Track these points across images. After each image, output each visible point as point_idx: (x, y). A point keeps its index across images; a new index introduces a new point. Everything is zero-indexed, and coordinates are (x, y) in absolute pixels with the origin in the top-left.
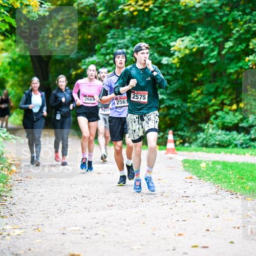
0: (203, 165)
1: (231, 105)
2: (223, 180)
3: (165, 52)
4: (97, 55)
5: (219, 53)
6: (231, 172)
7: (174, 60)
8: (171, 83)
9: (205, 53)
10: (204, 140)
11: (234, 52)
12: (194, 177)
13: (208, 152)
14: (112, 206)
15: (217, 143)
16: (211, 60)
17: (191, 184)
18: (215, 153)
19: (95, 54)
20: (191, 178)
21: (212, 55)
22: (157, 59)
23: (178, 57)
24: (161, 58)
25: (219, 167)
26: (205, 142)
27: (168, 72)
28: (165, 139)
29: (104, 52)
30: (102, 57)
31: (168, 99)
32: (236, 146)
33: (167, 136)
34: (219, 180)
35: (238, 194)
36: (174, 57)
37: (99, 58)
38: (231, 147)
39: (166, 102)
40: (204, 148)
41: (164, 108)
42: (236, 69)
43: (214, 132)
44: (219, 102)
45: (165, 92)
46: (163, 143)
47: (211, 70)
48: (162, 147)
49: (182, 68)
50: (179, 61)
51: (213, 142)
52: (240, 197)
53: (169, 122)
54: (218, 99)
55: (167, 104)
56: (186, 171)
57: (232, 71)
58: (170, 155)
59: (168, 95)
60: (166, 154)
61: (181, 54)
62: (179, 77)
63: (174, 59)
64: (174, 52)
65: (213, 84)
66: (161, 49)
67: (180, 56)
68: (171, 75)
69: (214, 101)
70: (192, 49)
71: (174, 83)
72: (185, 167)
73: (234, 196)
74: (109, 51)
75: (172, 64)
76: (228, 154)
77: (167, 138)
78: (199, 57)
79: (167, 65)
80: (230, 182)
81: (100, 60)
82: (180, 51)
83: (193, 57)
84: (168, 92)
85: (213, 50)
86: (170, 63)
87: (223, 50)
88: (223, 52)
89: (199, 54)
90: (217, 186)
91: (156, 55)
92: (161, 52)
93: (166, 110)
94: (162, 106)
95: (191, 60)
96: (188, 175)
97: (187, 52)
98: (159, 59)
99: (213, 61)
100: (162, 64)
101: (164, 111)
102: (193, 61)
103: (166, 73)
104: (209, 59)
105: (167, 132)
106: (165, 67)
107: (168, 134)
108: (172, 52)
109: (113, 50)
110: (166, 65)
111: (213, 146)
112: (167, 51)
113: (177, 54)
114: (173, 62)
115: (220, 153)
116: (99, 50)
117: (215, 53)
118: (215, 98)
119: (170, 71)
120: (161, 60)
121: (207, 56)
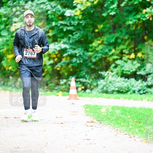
0: (103, 110)
1: (129, 54)
2: (122, 124)
3: (68, 4)
4: (5, 7)
5: (119, 6)
6: (129, 117)
7: (77, 13)
8: (74, 33)
9: (105, 5)
10: (104, 86)
11: (132, 5)
12: (95, 121)
13: (108, 98)
14: (18, 148)
15: (117, 89)
16: (111, 12)
17: (92, 128)
18: (114, 98)
19: (2, 6)
20: (92, 122)
21: (112, 7)
22: (60, 11)
23: (80, 9)
24: (64, 10)
25: (118, 112)
26: (105, 88)
27: (70, 23)
28: (67, 86)
29: (11, 4)
30: (9, 9)
31: (71, 48)
32: (134, 92)
33: (69, 82)
34: (118, 123)
35: (136, 136)
36: (77, 9)
37: (6, 11)
38: (129, 93)
39: (69, 51)
40: (104, 94)
41: (67, 56)
42: (134, 21)
43: (114, 79)
44: (118, 52)
45: (68, 42)
46: (66, 90)
47: (111, 21)
48: (65, 93)
49: (84, 20)
50: (81, 13)
51: (113, 89)
52: (138, 140)
53: (71, 70)
54: (117, 48)
55: (70, 53)
56: (87, 115)
57: (131, 23)
58: (72, 101)
59: (71, 44)
60: (68, 99)
61: (83, 7)
62: (80, 28)
63: (76, 11)
64: (77, 5)
65: (113, 35)
66: (64, 1)
67: (82, 9)
68: (73, 26)
69: (113, 51)
70: (93, 2)
71: (76, 34)
72: (86, 112)
73: (132, 139)
74: (15, 3)
75: (75, 16)
76: (127, 100)
77: (70, 85)
78: (100, 10)
79: (70, 17)
80: (128, 126)
81: (7, 12)
82: (82, 4)
83: (94, 9)
84: (71, 42)
85: (112, 3)
86: (73, 15)
87: (122, 3)
88: (122, 5)
89: (100, 6)
90: (116, 129)
91: (59, 7)
92: (64, 5)
93: (69, 58)
94: (65, 55)
95: (92, 11)
96: (89, 119)
97: (89, 4)
98: (62, 11)
99: (113, 13)
100: (65, 16)
101: (66, 59)
102: (94, 13)
103: (68, 24)
104: (109, 11)
105: (70, 79)
106: (68, 19)
107: (71, 81)
108: (75, 5)
109: (19, 3)
110: (68, 17)
111: (113, 92)
112: (70, 3)
113: (79, 6)
114: (76, 14)
115: (119, 98)
116: (7, 2)
117: (115, 5)
118: (115, 48)
119: (72, 22)
120: (64, 12)
121: (107, 9)
